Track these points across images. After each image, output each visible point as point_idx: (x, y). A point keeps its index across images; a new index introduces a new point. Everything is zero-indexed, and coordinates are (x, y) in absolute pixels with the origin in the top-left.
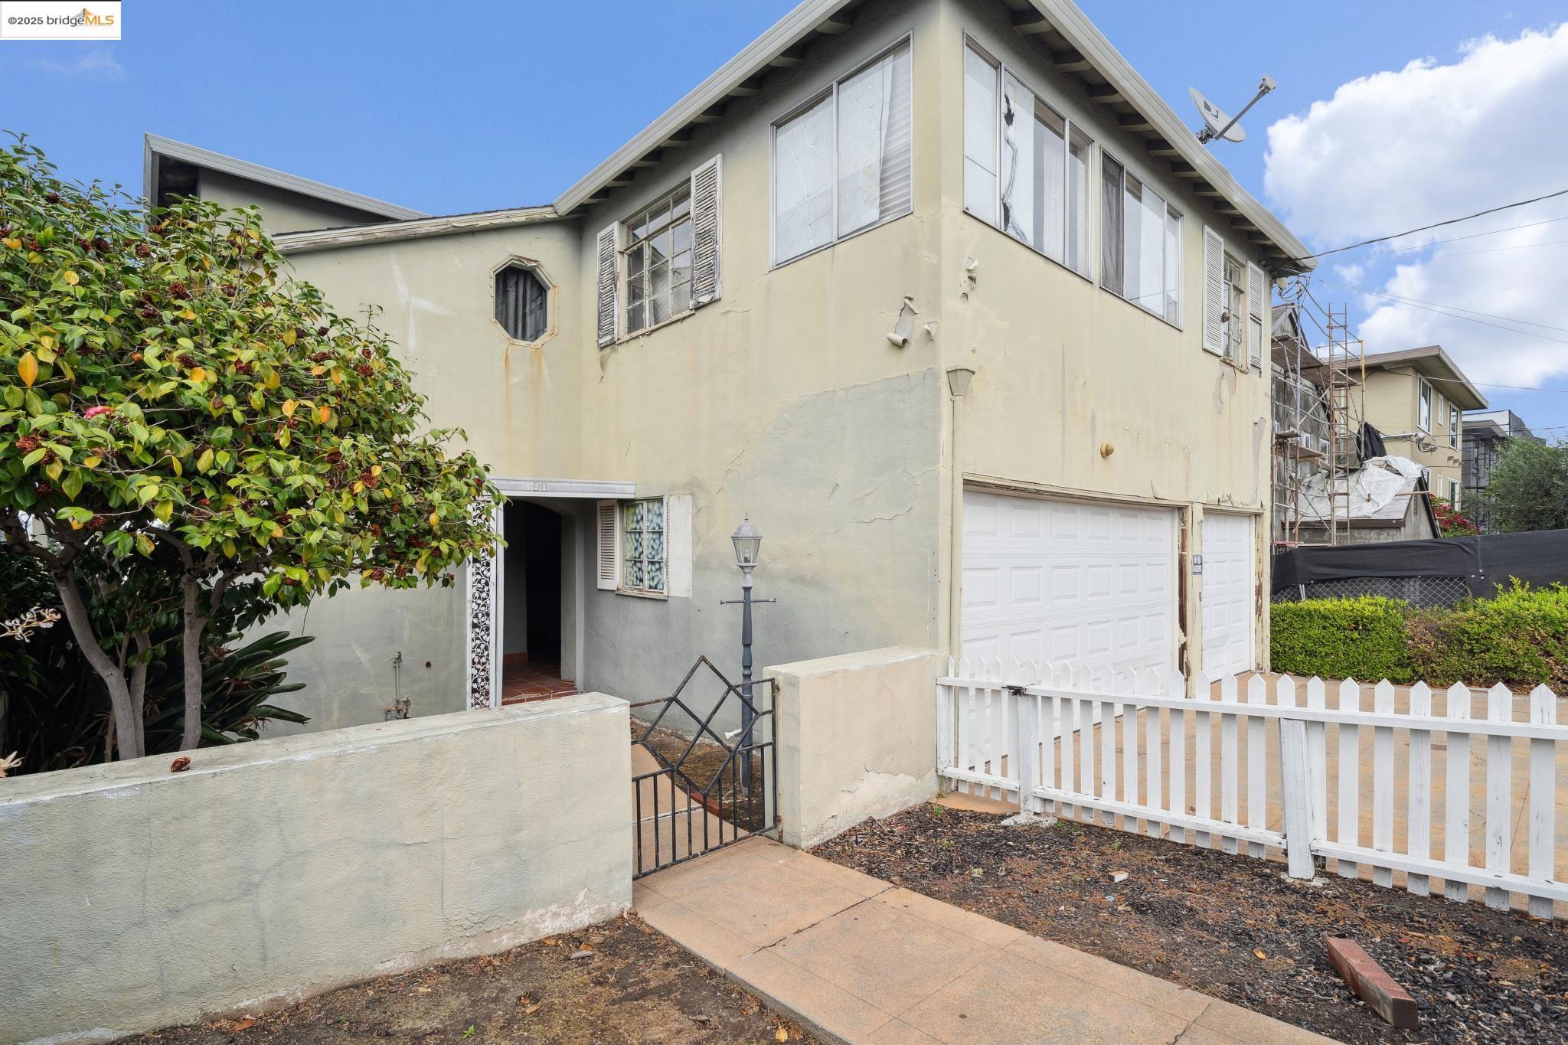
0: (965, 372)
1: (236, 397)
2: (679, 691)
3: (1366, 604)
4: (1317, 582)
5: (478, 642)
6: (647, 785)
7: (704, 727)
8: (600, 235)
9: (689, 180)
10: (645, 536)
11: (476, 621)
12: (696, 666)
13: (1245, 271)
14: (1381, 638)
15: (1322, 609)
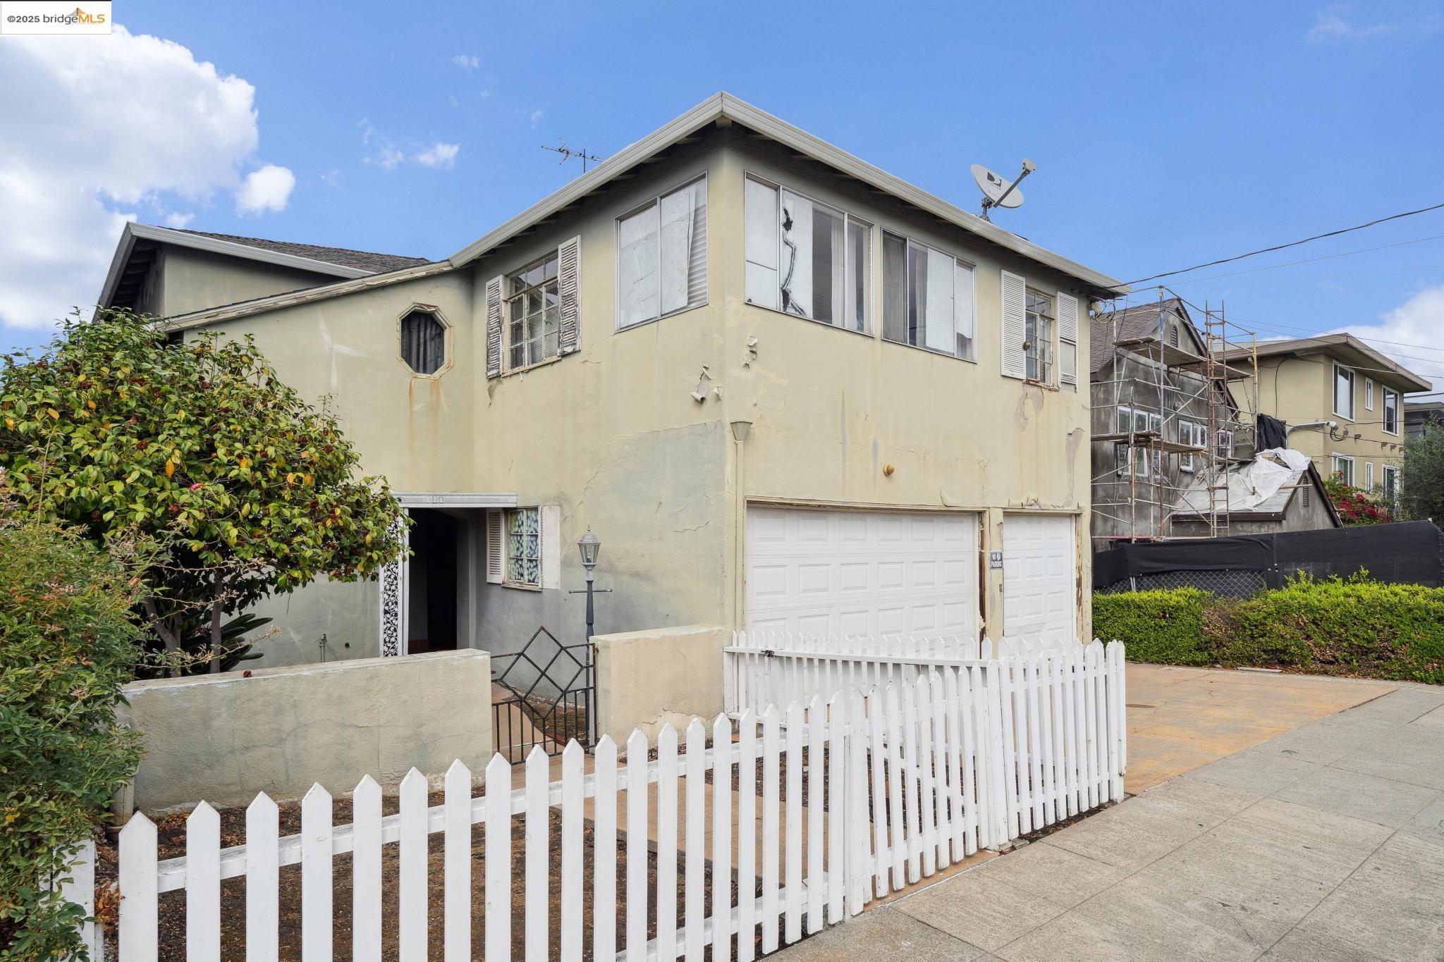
0: (742, 424)
1: (262, 472)
2: (525, 649)
3: (1176, 595)
4: (1145, 574)
5: (389, 625)
6: (503, 709)
7: (543, 674)
8: (488, 284)
9: (557, 250)
10: (525, 538)
11: (387, 608)
12: (538, 633)
13: (1055, 300)
14: (1183, 625)
15: (1137, 600)
